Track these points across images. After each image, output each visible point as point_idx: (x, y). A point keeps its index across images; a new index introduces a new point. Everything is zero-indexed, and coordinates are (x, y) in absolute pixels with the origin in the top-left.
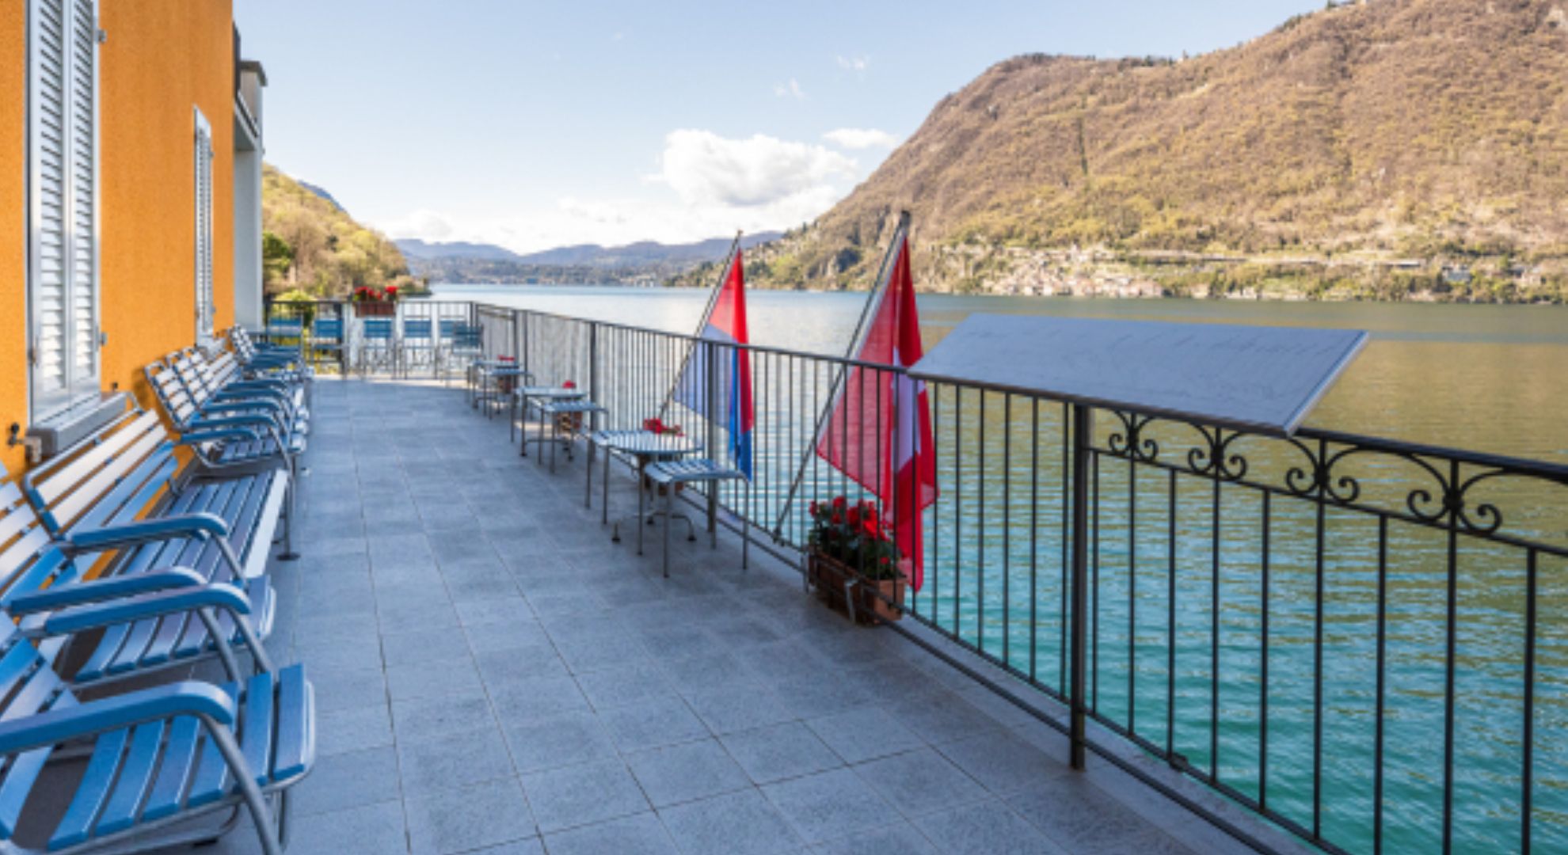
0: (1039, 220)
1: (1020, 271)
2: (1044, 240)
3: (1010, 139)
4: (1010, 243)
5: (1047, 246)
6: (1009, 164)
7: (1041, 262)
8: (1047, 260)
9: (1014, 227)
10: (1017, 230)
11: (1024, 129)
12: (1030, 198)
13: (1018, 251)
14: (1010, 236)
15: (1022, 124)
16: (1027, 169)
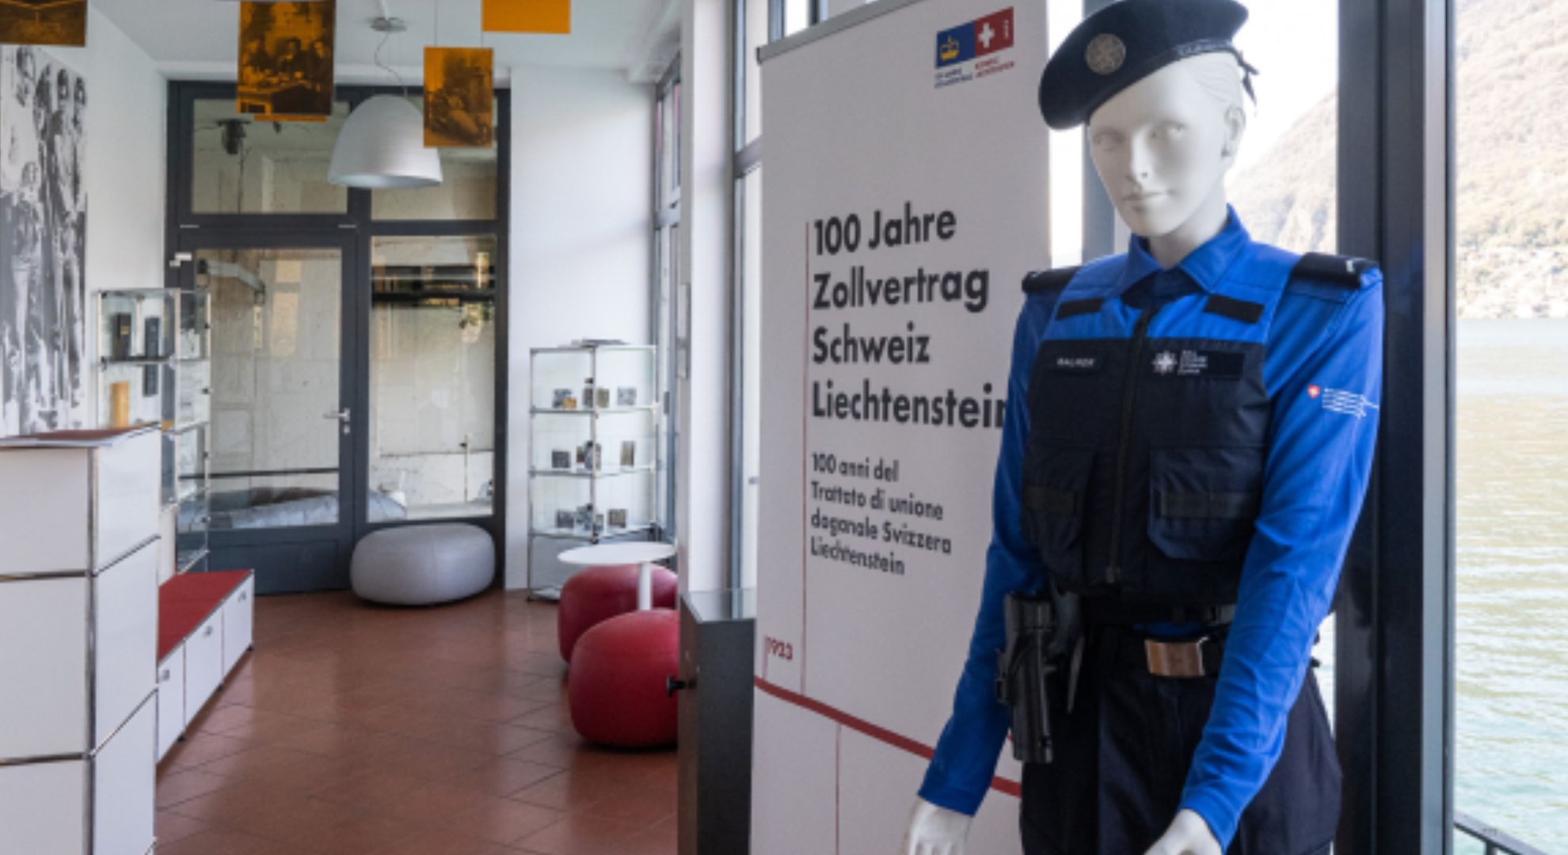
0: (1539, 205)
1: (1509, 283)
2: (1551, 234)
3: (1490, 88)
4: (1494, 240)
5: (1557, 242)
6: (1487, 124)
7: (1548, 267)
8: (1556, 263)
9: (1497, 218)
10: (1503, 222)
11: (1512, 70)
12: (1524, 173)
13: (1506, 253)
14: (1493, 230)
15: (1511, 61)
16: (1519, 129)
